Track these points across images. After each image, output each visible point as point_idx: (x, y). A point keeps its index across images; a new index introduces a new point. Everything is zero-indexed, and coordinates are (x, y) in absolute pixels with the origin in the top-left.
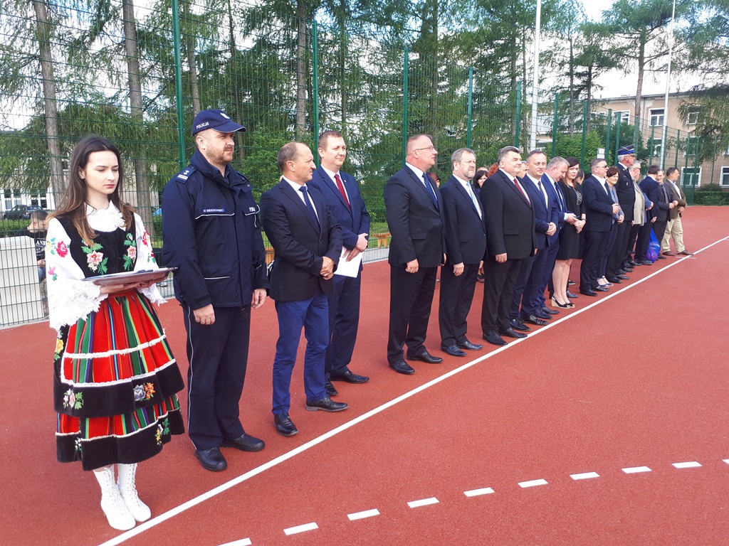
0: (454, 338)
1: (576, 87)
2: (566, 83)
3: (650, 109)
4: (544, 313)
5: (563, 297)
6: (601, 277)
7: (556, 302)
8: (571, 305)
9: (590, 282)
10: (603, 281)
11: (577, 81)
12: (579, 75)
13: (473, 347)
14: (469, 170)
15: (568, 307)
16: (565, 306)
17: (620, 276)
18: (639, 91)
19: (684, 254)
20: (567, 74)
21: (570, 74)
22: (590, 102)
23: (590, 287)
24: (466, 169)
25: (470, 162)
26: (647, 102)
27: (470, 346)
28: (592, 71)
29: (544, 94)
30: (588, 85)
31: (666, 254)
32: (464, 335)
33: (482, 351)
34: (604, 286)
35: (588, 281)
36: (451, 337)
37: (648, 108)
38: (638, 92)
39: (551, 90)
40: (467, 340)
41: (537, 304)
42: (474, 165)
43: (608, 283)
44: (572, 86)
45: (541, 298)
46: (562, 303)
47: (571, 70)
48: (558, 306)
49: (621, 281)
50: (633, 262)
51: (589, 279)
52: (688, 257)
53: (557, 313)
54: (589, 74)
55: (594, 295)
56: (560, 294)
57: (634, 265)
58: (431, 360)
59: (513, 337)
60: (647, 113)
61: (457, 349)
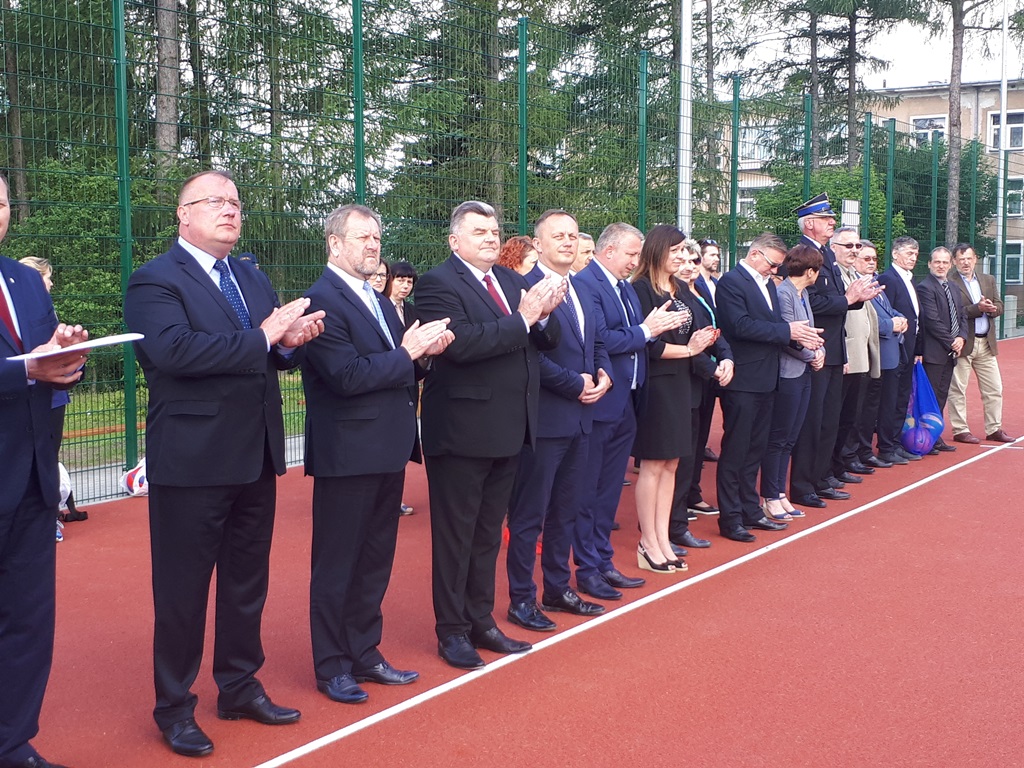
0: (348, 657)
1: (825, 62)
2: (802, 52)
3: (990, 113)
4: (606, 586)
5: (660, 545)
6: (777, 497)
7: (646, 556)
8: (678, 564)
9: (739, 510)
10: (780, 506)
11: (827, 51)
12: (830, 36)
13: (395, 677)
14: (365, 255)
15: (672, 569)
16: (664, 567)
17: (829, 490)
18: (956, 72)
19: (997, 438)
20: (804, 34)
21: (811, 34)
22: (855, 97)
23: (739, 520)
24: (358, 254)
25: (366, 237)
26: (982, 96)
27: (388, 675)
28: (858, 28)
29: (753, 79)
30: (849, 58)
31: (960, 438)
32: (374, 647)
33: (414, 685)
34: (781, 517)
35: (735, 506)
36: (338, 657)
37: (986, 110)
38: (953, 76)
39: (768, 70)
40: (382, 661)
41: (590, 563)
42: (377, 245)
43: (791, 509)
44: (814, 61)
45: (600, 550)
46: (659, 560)
47: (813, 25)
48: (649, 567)
49: (825, 502)
50: (874, 458)
51: (737, 501)
52: (1006, 445)
53: (640, 586)
54: (850, 34)
55: (746, 539)
56: (653, 537)
57: (875, 465)
58: (272, 715)
59: (499, 648)
60: (985, 121)
61: (348, 684)
